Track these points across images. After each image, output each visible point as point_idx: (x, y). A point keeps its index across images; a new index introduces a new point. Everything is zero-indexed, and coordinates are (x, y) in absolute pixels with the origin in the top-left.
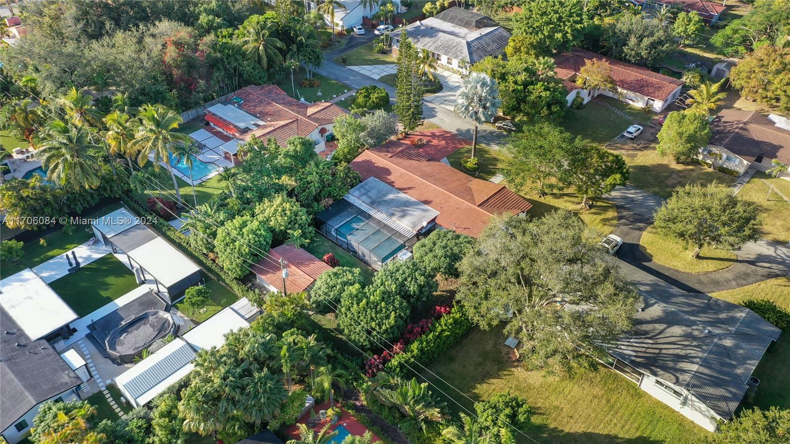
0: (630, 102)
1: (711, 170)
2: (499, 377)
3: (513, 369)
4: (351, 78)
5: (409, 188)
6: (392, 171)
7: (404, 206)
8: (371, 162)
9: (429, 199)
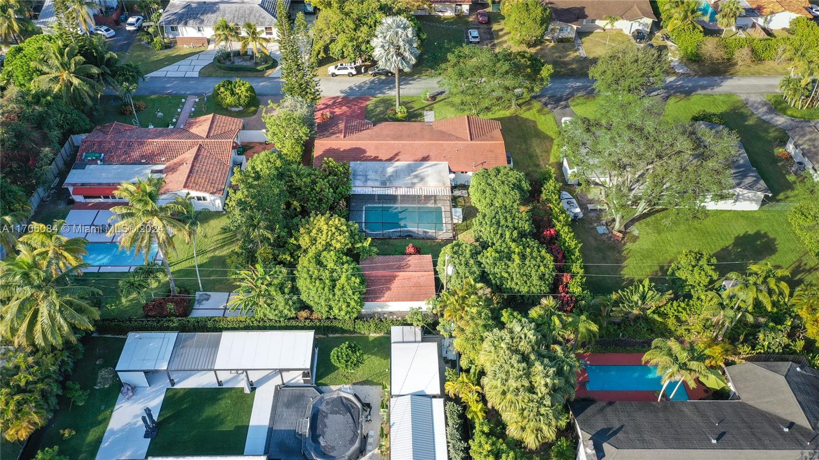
0: (440, 14)
1: (552, 44)
2: (625, 258)
3: (626, 247)
4: (169, 85)
5: (397, 155)
6: (363, 148)
7: (413, 172)
8: (334, 149)
9: (426, 155)
